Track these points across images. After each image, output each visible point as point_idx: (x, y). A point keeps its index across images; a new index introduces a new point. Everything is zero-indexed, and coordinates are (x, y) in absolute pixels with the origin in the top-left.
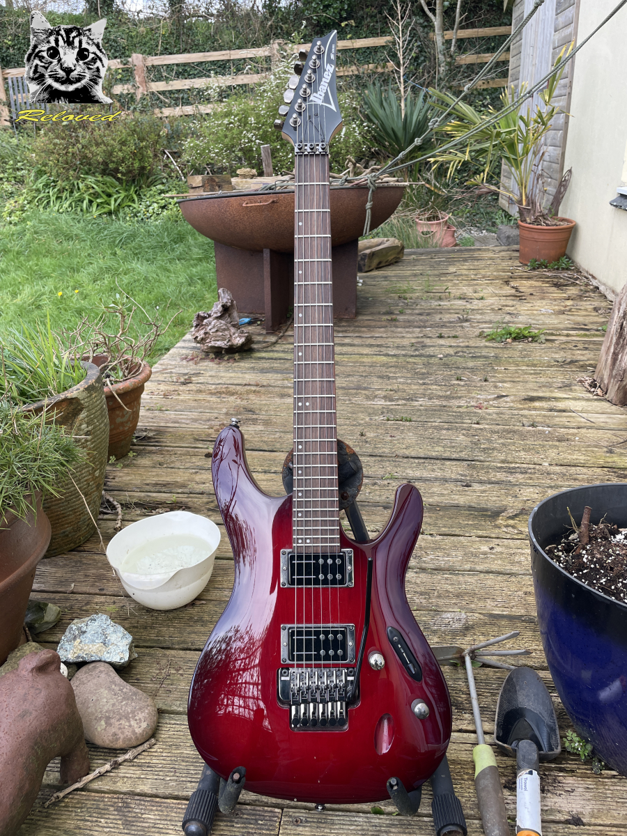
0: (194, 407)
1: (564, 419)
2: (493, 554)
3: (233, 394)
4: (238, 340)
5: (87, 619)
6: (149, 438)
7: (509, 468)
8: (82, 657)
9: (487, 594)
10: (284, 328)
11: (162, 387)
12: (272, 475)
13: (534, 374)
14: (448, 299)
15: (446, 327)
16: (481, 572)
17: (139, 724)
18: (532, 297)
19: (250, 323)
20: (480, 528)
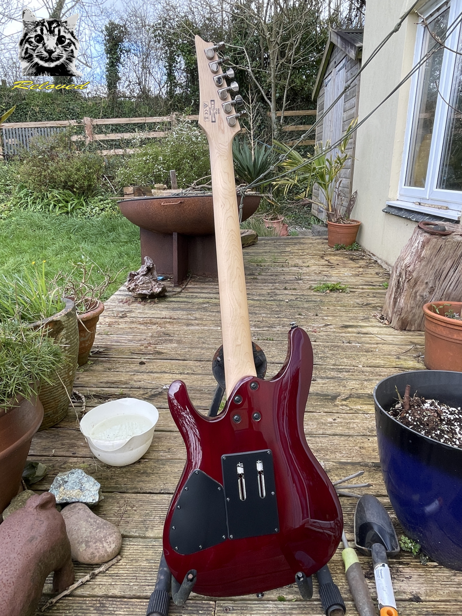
0: (129, 333)
1: (368, 339)
2: (336, 423)
3: (155, 324)
4: (157, 290)
5: (68, 472)
6: (100, 352)
7: (338, 369)
8: (66, 500)
9: (335, 449)
10: (186, 283)
11: (107, 320)
12: (186, 375)
13: (346, 311)
14: (287, 266)
15: (288, 283)
16: (330, 435)
17: (110, 546)
18: (338, 266)
19: (163, 280)
20: (325, 407)
